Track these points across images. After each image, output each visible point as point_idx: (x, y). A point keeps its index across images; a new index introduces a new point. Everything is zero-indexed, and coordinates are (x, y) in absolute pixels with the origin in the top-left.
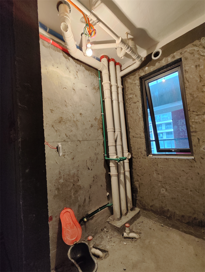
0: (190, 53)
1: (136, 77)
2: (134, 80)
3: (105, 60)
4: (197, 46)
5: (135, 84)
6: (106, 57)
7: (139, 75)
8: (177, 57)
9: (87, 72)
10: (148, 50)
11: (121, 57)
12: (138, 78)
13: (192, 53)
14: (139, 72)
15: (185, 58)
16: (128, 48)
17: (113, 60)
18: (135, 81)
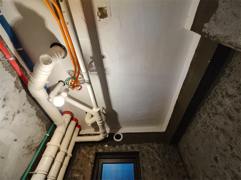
0: (146, 152)
1: (92, 150)
2: (89, 153)
3: (67, 117)
4: (151, 148)
5: (89, 158)
6: (72, 114)
7: (96, 149)
8: (136, 150)
9: (35, 119)
10: (111, 129)
11: (88, 124)
12: (94, 152)
13: (148, 153)
14: (98, 146)
15: (142, 153)
16: (101, 120)
17: (76, 120)
18: (89, 155)
